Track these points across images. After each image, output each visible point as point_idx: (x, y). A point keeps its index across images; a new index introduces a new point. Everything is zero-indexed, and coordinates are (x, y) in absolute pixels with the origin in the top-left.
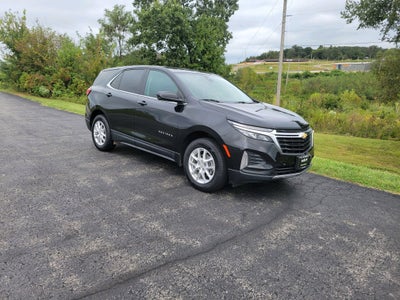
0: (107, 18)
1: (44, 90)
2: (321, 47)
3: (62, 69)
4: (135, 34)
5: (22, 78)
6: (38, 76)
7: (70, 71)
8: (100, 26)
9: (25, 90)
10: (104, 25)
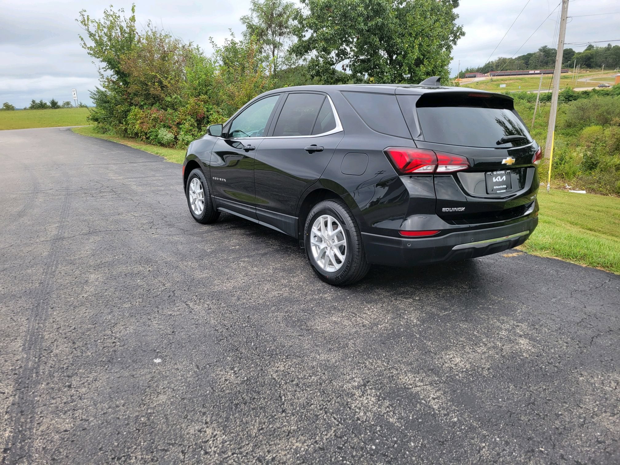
0: (255, 15)
1: (166, 135)
2: (590, 47)
3: (192, 100)
4: (300, 37)
5: (130, 116)
6: (155, 112)
7: (205, 102)
8: (244, 28)
9: (136, 136)
10: (250, 26)
